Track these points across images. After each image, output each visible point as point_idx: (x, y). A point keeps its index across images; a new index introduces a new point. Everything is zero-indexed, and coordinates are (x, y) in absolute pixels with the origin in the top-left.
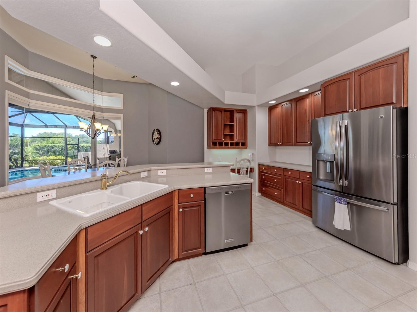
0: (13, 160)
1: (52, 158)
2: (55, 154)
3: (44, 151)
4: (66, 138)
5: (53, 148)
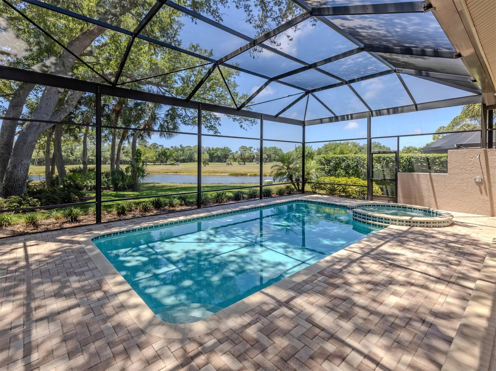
0: (294, 179)
1: (343, 180)
2: (348, 174)
3: (331, 166)
4: (370, 139)
5: (344, 160)
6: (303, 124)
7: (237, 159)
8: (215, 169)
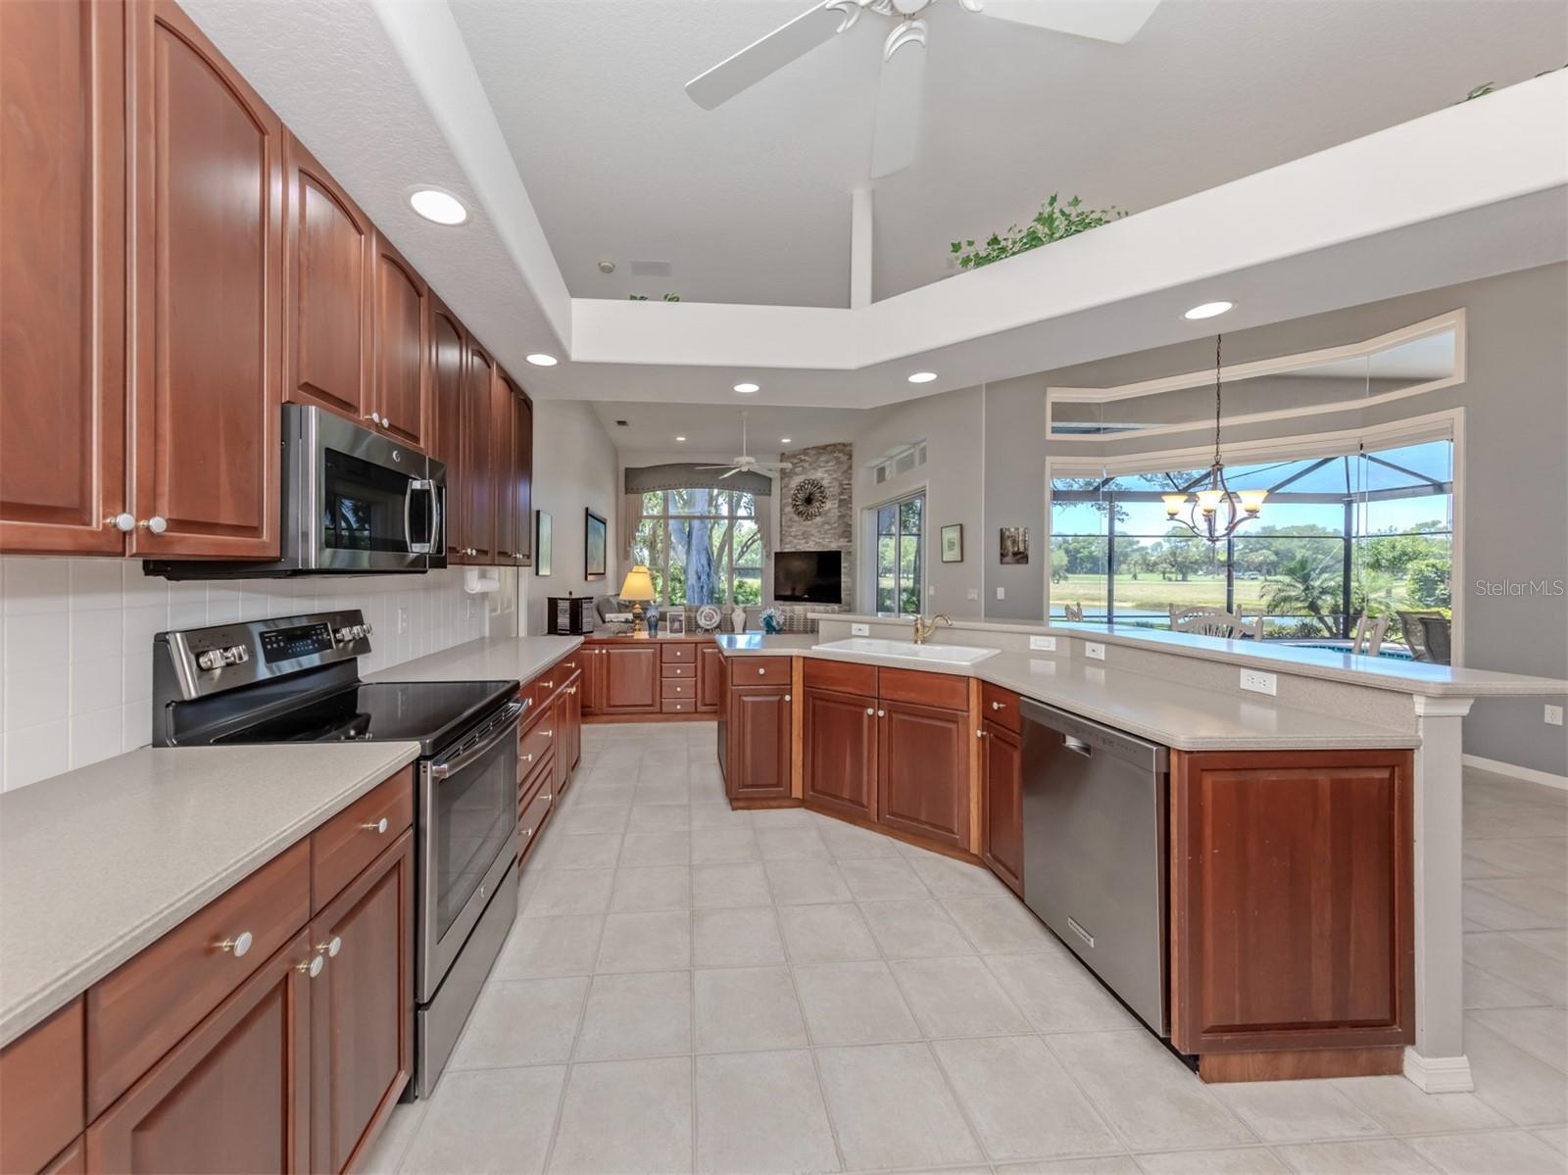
0: (1324, 612)
6: (1348, 501)
7: (1155, 564)
8: (1092, 592)
